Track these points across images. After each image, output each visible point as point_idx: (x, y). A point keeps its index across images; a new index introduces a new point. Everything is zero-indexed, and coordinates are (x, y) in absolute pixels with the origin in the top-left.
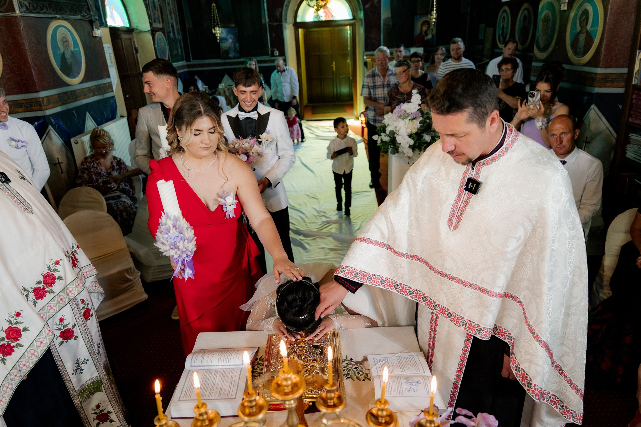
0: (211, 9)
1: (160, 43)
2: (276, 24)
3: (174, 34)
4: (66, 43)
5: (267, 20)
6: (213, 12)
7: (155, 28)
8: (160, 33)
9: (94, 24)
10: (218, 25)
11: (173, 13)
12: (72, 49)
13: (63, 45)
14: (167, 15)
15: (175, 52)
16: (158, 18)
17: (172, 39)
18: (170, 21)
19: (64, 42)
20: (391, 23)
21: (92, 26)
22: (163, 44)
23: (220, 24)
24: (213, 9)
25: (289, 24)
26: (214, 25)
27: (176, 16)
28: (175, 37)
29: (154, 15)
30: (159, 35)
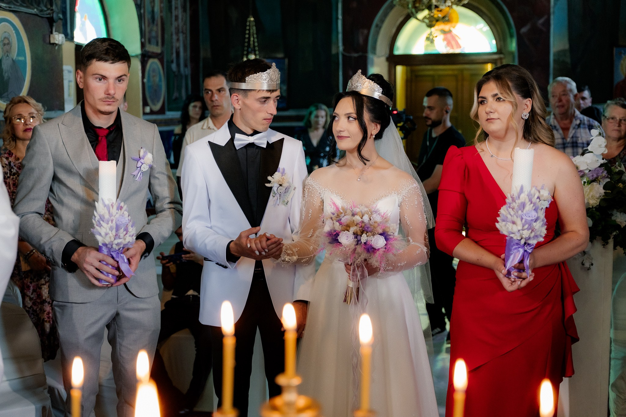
0: (246, 26)
1: (154, 76)
2: (356, 55)
3: (178, 65)
4: (7, 47)
5: (341, 48)
6: (249, 30)
7: (149, 52)
8: (156, 61)
9: (54, 24)
10: (255, 51)
11: (182, 32)
12: (15, 57)
13: (2, 48)
14: (172, 35)
15: (176, 95)
16: (157, 37)
17: (174, 72)
18: (175, 44)
19: (4, 45)
20: (568, 60)
21: (51, 27)
22: (157, 79)
23: (259, 50)
24: (249, 26)
25: (379, 57)
26: (247, 50)
27: (186, 37)
28: (179, 71)
29: (150, 32)
30: (153, 63)
